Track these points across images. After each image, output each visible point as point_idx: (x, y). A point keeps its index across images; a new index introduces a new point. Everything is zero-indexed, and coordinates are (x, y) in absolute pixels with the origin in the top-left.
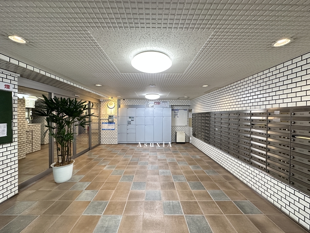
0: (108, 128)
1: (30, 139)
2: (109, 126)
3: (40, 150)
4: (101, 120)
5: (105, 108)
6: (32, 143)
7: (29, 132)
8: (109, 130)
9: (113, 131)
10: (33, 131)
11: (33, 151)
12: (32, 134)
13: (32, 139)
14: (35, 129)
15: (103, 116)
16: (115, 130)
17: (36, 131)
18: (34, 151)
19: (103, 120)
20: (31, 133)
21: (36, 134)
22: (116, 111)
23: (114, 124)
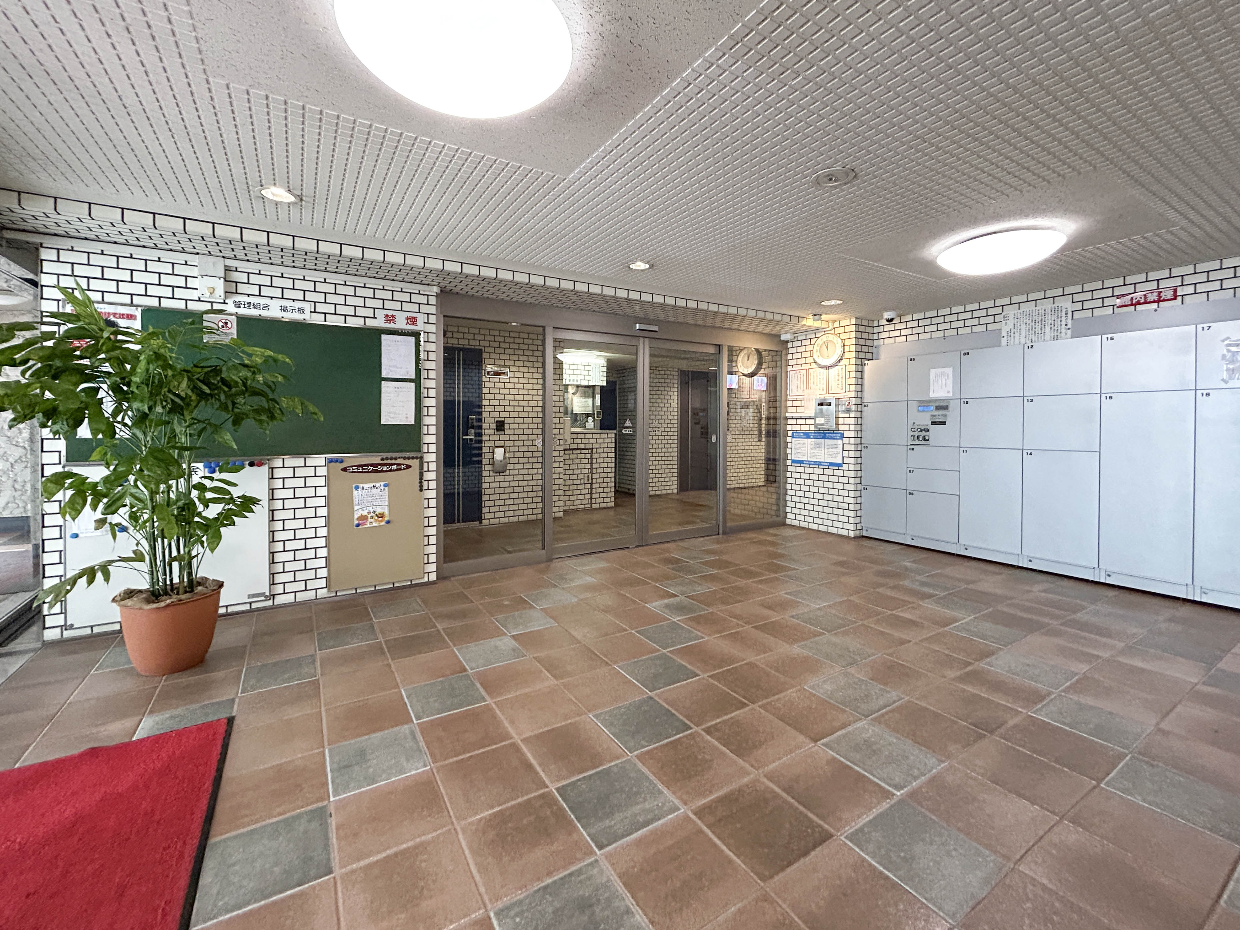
0: (814, 455)
1: (587, 471)
2: (818, 446)
3: (611, 508)
4: (790, 422)
5: (804, 367)
6: (591, 484)
7: (583, 451)
8: (819, 464)
9: (837, 472)
10: (594, 450)
11: (594, 506)
12: (592, 458)
13: (592, 473)
14: (597, 446)
15: (795, 403)
16: (845, 467)
17: (601, 450)
18: (597, 506)
19: (794, 422)
20: (589, 456)
21: (602, 460)
22: (848, 376)
23: (840, 442)
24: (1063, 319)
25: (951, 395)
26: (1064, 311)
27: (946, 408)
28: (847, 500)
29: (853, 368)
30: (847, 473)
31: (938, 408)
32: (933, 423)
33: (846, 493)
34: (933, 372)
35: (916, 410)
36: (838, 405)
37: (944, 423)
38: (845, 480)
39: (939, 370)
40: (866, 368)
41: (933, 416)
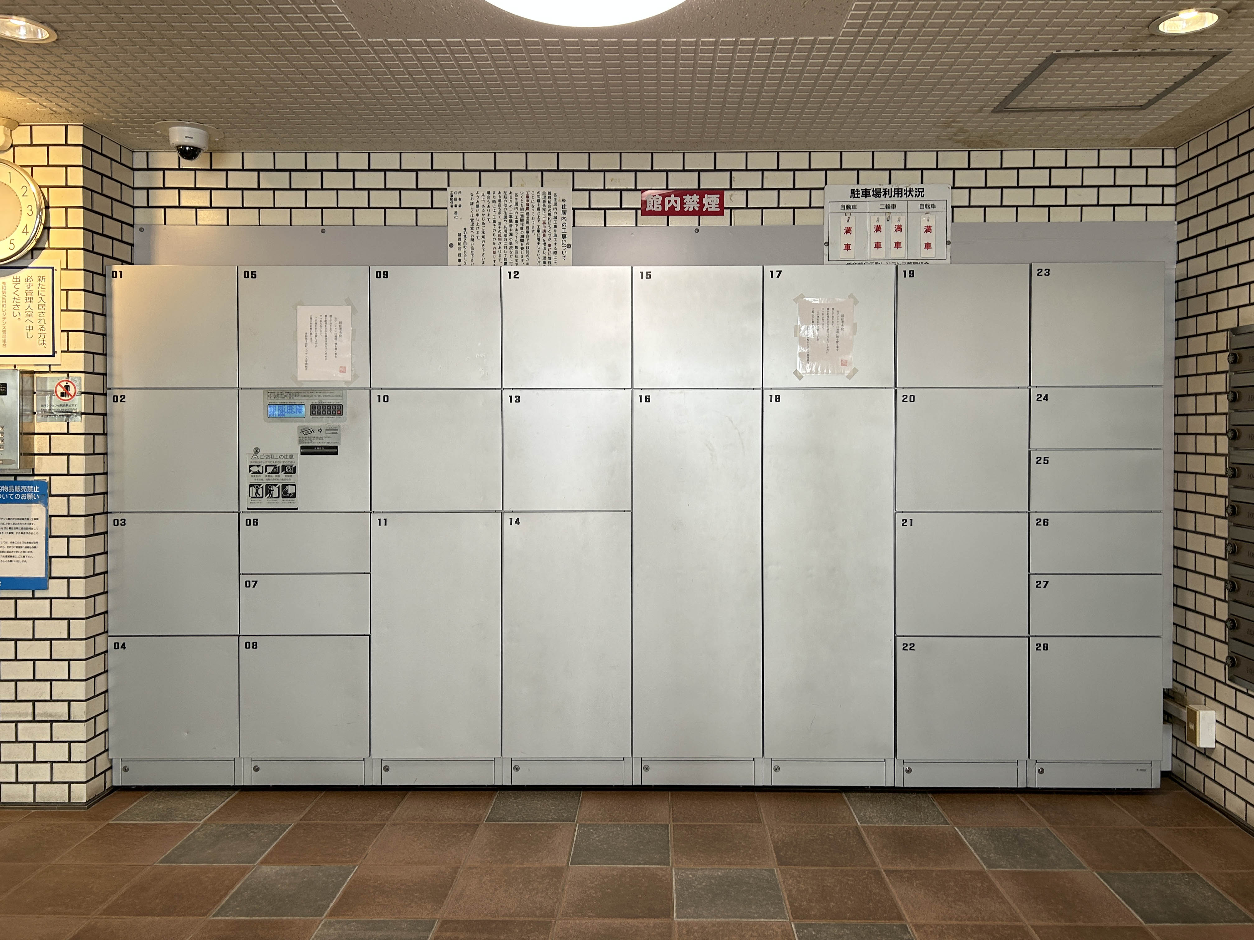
22: (60, 304)
23: (37, 511)
24: (559, 223)
25: (348, 376)
26: (560, 204)
27: (336, 410)
28: (62, 690)
29: (78, 280)
30: (61, 608)
31: (318, 410)
32: (307, 451)
33: (59, 670)
34: (304, 313)
35: (262, 415)
36: (28, 394)
37: (332, 450)
38: (58, 629)
39: (317, 311)
40: (117, 283)
41: (306, 431)
